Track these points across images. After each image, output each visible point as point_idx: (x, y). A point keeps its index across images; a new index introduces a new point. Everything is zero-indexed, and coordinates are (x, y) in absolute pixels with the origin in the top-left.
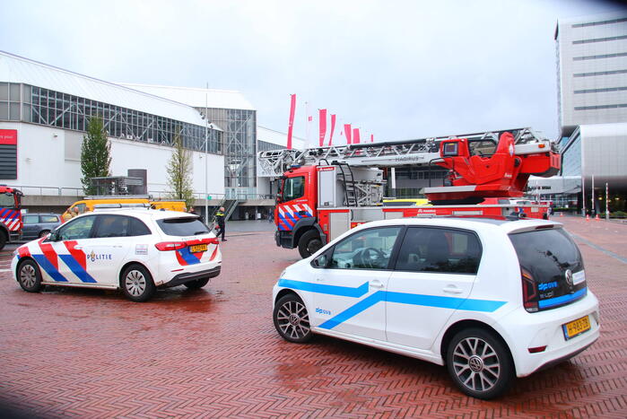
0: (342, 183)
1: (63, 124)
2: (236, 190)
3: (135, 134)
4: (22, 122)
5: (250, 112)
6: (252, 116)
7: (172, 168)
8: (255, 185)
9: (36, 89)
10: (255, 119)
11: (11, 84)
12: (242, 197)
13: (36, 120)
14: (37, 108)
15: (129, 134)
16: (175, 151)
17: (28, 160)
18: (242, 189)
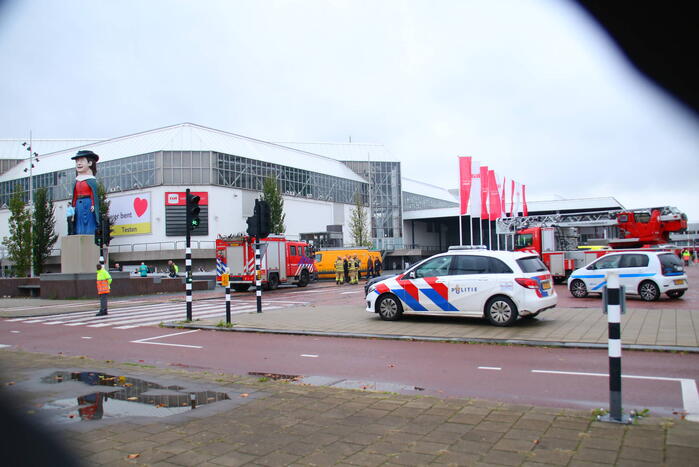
0: (557, 238)
1: (240, 184)
2: (383, 240)
3: (296, 190)
4: (212, 185)
5: (394, 164)
6: (396, 168)
7: (353, 223)
8: (401, 235)
9: (221, 155)
10: (399, 171)
11: (203, 152)
12: (389, 247)
13: (220, 183)
14: (221, 172)
15: (292, 190)
16: (355, 208)
17: (216, 218)
18: (389, 239)
